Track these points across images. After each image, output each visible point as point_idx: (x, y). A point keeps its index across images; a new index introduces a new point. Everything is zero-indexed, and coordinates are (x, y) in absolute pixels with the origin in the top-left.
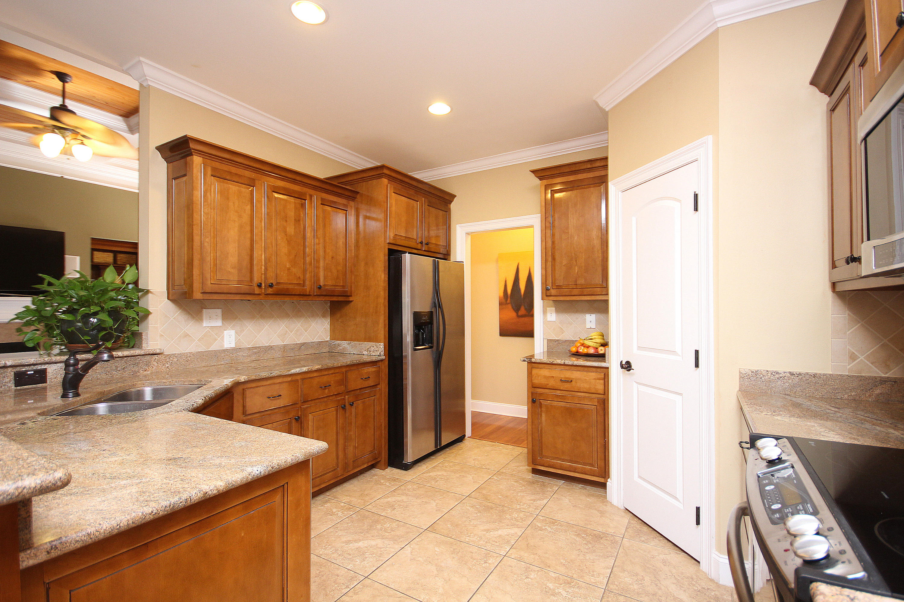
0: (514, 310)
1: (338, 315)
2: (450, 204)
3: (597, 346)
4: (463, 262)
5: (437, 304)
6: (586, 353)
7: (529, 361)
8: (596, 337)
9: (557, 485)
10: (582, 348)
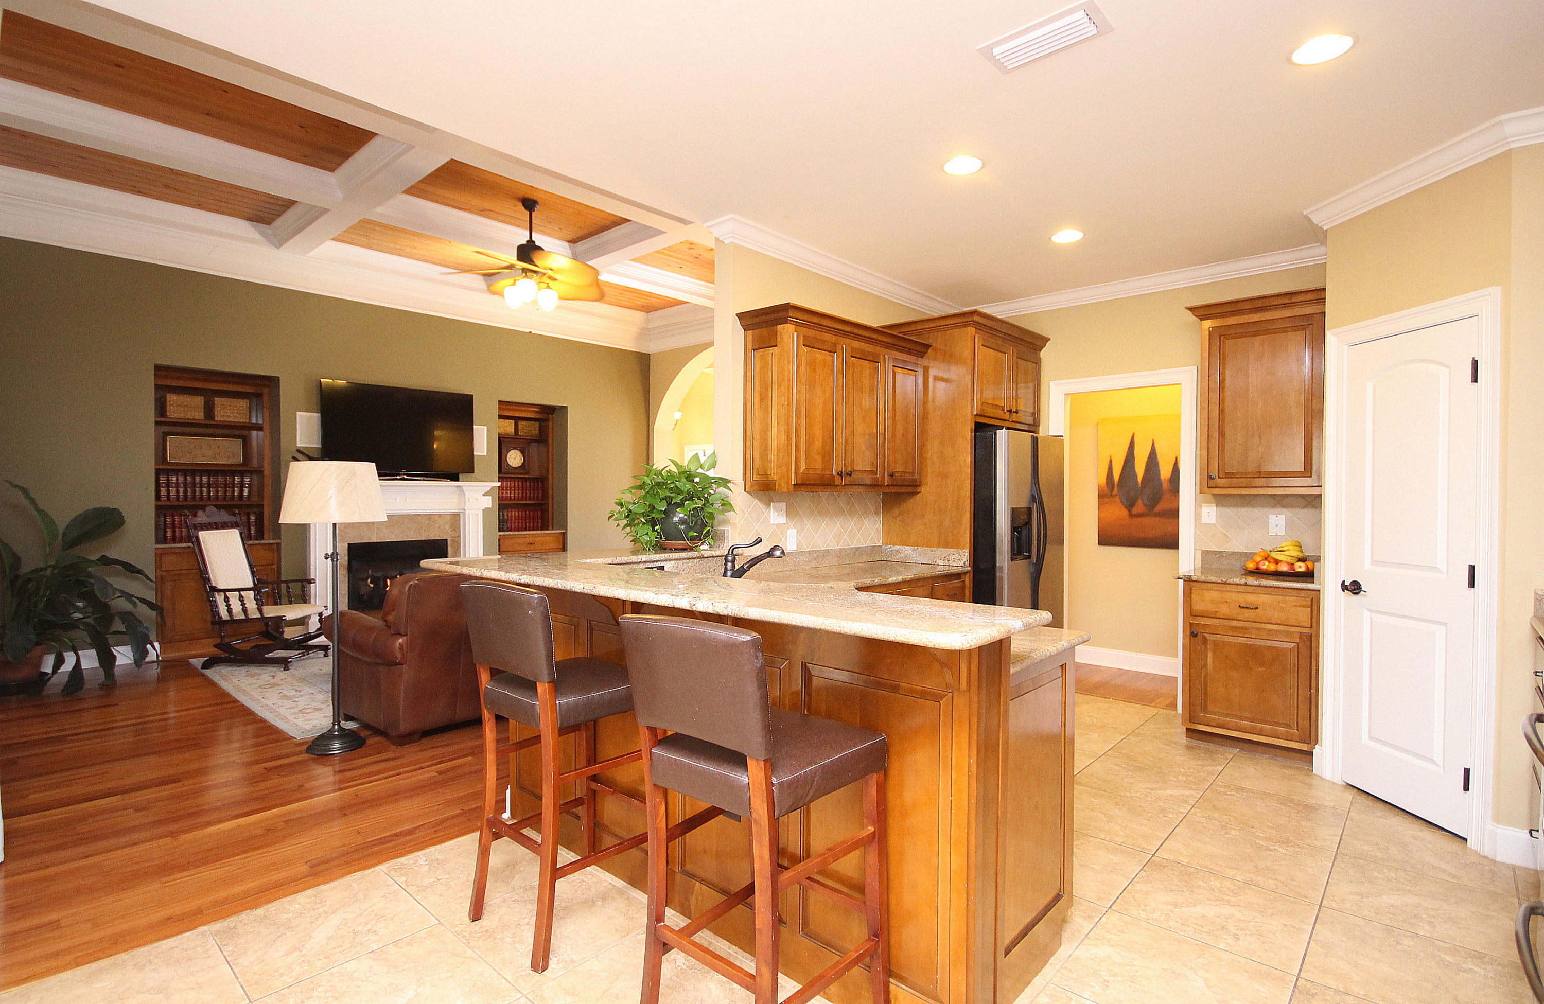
0: (1123, 505)
1: (896, 511)
2: (1040, 351)
3: (1292, 562)
4: (1062, 436)
5: (1036, 498)
6: (1274, 570)
7: (1186, 579)
8: (1290, 548)
9: (1230, 753)
10: (1267, 563)
